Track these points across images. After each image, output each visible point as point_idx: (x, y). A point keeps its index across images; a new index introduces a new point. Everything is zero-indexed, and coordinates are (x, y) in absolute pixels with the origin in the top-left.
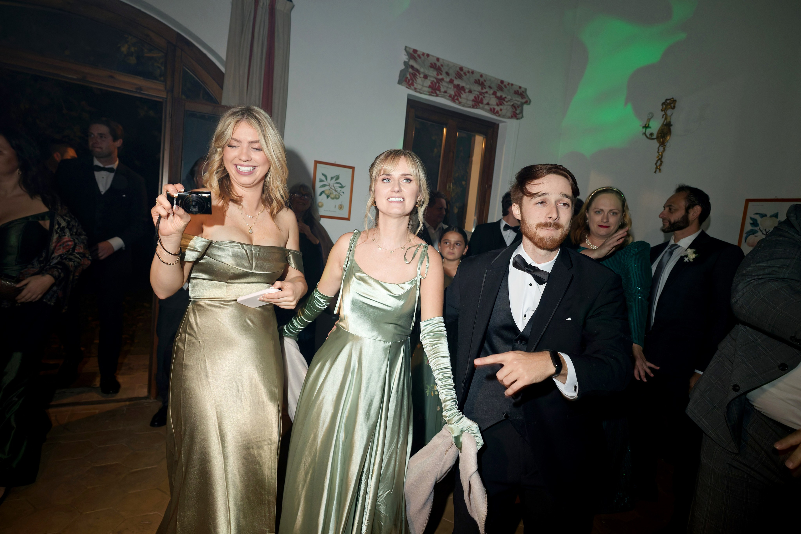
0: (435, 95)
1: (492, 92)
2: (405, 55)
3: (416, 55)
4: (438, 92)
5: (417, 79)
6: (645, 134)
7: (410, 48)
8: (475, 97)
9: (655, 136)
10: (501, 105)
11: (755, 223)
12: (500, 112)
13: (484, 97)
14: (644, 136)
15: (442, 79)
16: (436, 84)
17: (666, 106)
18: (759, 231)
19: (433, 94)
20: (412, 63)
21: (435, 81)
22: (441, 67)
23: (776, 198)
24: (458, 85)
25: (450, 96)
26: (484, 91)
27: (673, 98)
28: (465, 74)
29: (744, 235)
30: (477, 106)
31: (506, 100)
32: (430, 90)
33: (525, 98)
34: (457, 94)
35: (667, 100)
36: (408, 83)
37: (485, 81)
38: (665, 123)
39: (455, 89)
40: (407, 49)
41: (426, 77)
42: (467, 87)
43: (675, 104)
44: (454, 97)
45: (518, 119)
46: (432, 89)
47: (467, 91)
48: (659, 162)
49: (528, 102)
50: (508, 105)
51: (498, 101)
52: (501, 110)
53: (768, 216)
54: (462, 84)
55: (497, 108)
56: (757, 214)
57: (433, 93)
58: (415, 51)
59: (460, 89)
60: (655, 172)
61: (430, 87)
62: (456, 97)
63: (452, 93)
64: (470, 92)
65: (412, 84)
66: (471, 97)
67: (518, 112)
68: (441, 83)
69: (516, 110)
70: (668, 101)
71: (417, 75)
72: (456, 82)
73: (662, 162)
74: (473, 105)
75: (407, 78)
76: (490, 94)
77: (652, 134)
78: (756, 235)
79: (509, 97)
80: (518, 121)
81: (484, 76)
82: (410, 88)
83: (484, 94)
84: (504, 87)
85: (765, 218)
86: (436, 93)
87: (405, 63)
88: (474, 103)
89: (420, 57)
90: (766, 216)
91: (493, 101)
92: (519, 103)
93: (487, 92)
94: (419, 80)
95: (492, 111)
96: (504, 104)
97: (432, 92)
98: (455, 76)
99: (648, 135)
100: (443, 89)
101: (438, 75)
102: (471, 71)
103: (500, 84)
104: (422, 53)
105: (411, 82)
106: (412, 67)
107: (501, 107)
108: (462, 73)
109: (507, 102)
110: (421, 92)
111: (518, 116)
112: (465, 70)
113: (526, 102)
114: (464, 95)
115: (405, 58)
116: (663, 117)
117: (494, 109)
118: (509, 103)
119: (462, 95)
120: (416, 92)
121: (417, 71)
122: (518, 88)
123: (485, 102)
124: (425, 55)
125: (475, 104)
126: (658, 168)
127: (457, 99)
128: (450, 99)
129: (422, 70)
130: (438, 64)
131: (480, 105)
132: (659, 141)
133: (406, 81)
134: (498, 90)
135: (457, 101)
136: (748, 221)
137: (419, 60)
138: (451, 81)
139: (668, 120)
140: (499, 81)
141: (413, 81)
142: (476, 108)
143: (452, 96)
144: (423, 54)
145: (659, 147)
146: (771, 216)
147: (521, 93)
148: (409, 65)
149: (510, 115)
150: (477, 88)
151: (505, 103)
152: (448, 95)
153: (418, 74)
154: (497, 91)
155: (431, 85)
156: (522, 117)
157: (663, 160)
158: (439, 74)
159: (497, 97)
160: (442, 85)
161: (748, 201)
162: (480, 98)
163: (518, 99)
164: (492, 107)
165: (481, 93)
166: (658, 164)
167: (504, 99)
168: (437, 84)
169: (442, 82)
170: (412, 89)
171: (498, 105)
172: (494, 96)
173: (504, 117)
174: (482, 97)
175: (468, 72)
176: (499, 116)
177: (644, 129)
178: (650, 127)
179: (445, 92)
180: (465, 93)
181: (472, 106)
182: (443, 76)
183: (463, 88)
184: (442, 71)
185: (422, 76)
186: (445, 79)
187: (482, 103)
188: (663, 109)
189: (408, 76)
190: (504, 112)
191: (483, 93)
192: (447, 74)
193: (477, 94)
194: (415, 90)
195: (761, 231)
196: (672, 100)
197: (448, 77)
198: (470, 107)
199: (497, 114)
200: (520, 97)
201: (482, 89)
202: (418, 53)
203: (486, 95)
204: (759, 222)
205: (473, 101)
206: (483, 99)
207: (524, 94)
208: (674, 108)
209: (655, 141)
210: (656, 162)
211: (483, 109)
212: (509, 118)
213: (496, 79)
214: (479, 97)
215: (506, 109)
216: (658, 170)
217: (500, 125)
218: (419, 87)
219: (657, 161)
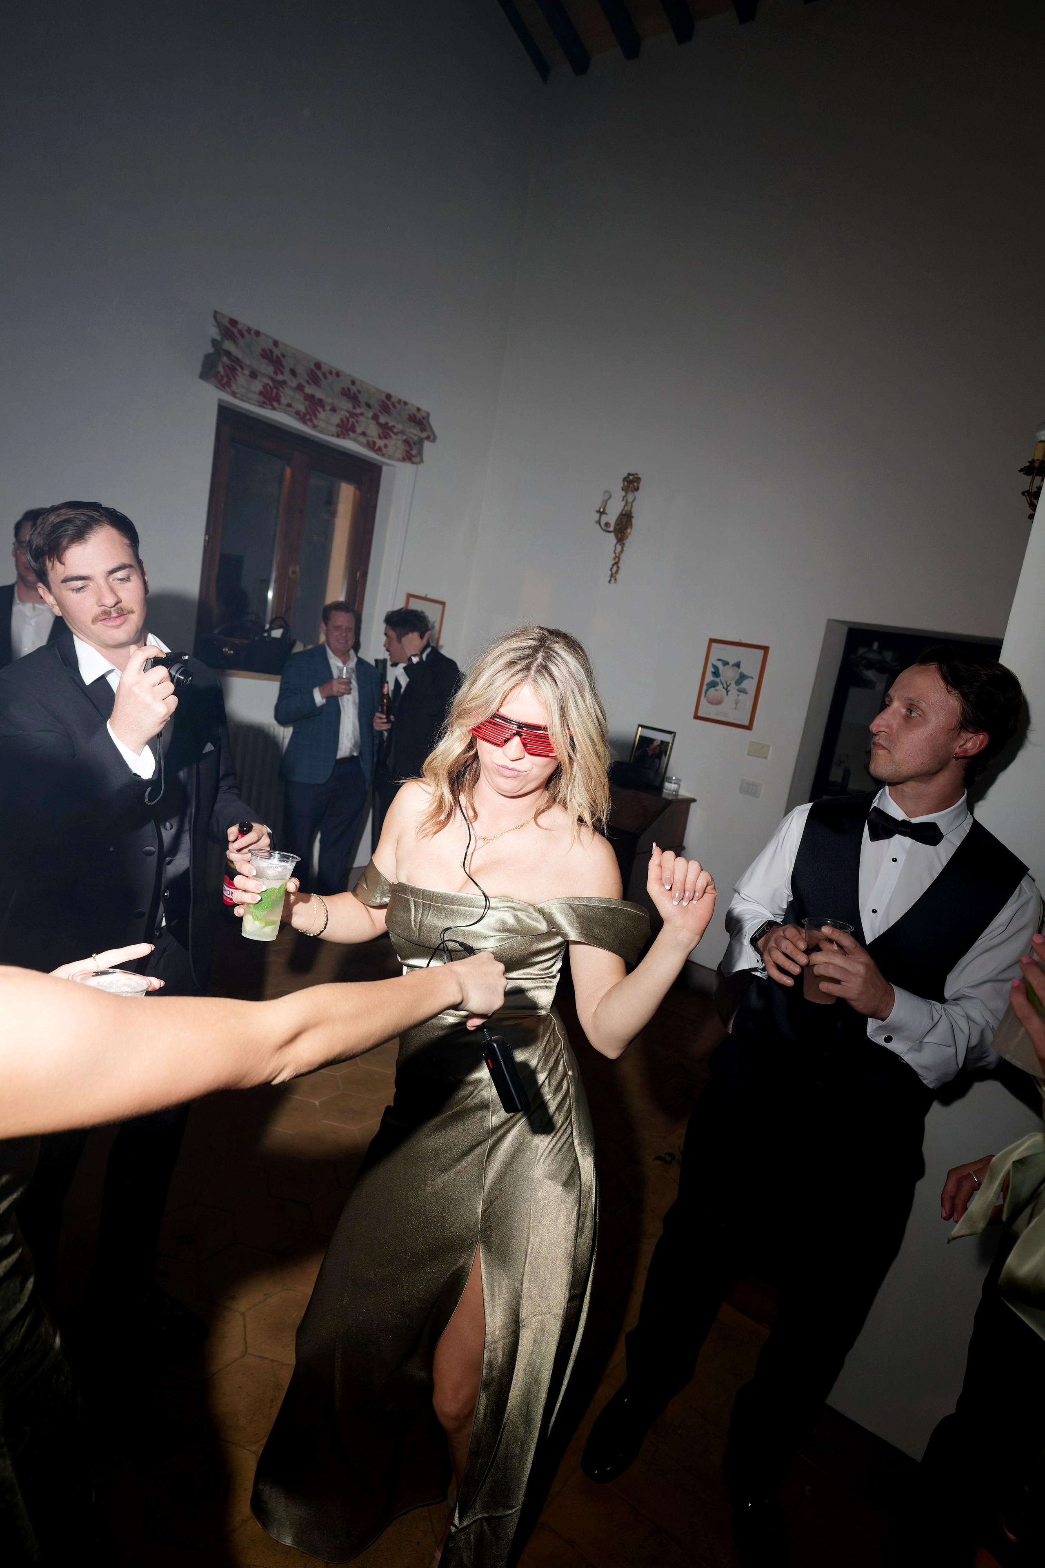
0: (270, 407)
1: (370, 414)
2: (214, 326)
3: (235, 331)
4: (275, 404)
5: (237, 377)
6: (599, 522)
7: (223, 316)
8: (342, 420)
9: (611, 529)
10: (386, 438)
11: (716, 673)
12: (384, 450)
13: (357, 421)
14: (598, 526)
15: (285, 382)
16: (272, 389)
17: (628, 484)
18: (720, 683)
19: (265, 406)
20: (228, 345)
21: (271, 383)
22: (282, 359)
23: (740, 641)
24: (313, 396)
25: (298, 413)
26: (358, 411)
27: (637, 474)
28: (324, 375)
29: (705, 687)
30: (344, 435)
31: (395, 430)
32: (262, 399)
33: (426, 430)
34: (311, 413)
35: (629, 474)
36: (220, 382)
37: (359, 392)
38: (624, 512)
39: (307, 403)
40: (219, 317)
41: (254, 375)
42: (328, 400)
43: (639, 483)
44: (304, 415)
45: (413, 463)
46: (265, 397)
47: (328, 408)
48: (615, 568)
49: (432, 438)
50: (397, 440)
51: (380, 431)
52: (386, 446)
53: (731, 663)
54: (319, 395)
55: (380, 443)
56: (719, 660)
57: (266, 404)
58: (234, 323)
59: (315, 404)
60: (610, 582)
61: (261, 393)
62: (308, 417)
63: (302, 409)
64: (333, 410)
65: (228, 384)
66: (336, 419)
67: (414, 452)
68: (281, 389)
69: (411, 449)
70: (631, 477)
71: (236, 369)
72: (310, 390)
73: (618, 567)
74: (337, 433)
75: (219, 372)
76: (367, 418)
77: (607, 524)
78: (717, 688)
79: (400, 427)
80: (414, 466)
81: (357, 382)
82: (222, 388)
83: (357, 417)
84: (391, 407)
85: (727, 666)
86: (272, 405)
87: (215, 342)
88: (339, 429)
89: (242, 336)
90: (728, 664)
91: (373, 431)
92: (416, 438)
93: (362, 414)
94: (242, 378)
95: (371, 446)
96: (390, 437)
97: (264, 403)
98: (306, 377)
99: (603, 524)
100: (284, 401)
101: (276, 373)
102: (334, 372)
103: (386, 400)
104: (245, 328)
105: (225, 380)
106: (228, 354)
107: (386, 441)
108: (319, 373)
109: (396, 434)
110: (245, 399)
111: (414, 459)
112: (325, 368)
113: (428, 438)
114: (322, 415)
115: (214, 332)
116: (623, 500)
117: (374, 443)
118: (399, 436)
119: (318, 415)
120: (236, 397)
121: (237, 361)
122: (414, 411)
123: (359, 430)
124: (252, 332)
125: (341, 431)
126: (613, 576)
127: (311, 420)
128: (298, 417)
129: (247, 361)
130: (277, 352)
131: (351, 433)
132: (616, 536)
133: (216, 377)
134: (381, 413)
135: (309, 423)
136: (710, 669)
137: (241, 341)
138: (300, 388)
139: (628, 508)
140: (384, 395)
141: (229, 379)
142: (344, 438)
143: (301, 414)
144: (249, 330)
145: (617, 544)
146: (734, 665)
147: (420, 421)
148: (224, 350)
149: (400, 457)
150: (345, 405)
151: (392, 435)
152: (294, 411)
153: (238, 368)
154: (379, 414)
155: (264, 391)
156: (422, 461)
157: (620, 564)
158: (278, 372)
159: (379, 424)
160: (283, 393)
161: (712, 641)
162: (350, 423)
163: (415, 432)
164: (370, 439)
165: (352, 415)
166: (614, 570)
167: (391, 429)
168: (275, 391)
169: (283, 388)
170: (227, 392)
171: (380, 438)
172: (374, 422)
173: (390, 457)
174: (354, 421)
175: (331, 373)
176: (383, 455)
177: (598, 515)
178: (606, 514)
179: (289, 405)
180: (324, 410)
181: (336, 435)
182: (286, 376)
183: (321, 403)
184: (283, 367)
185: (247, 372)
186: (289, 383)
187: (354, 431)
188: (624, 488)
189: (221, 370)
190: (390, 450)
191: (356, 415)
192: (293, 373)
193: (345, 416)
194: (234, 394)
195: (722, 684)
196: (636, 476)
197: (293, 378)
198: (333, 435)
199: (379, 453)
200: (418, 428)
201: (354, 408)
202: (239, 326)
203: (361, 418)
204: (720, 671)
205: (338, 425)
206: (356, 424)
207: (425, 422)
208: (637, 489)
209: (612, 535)
210: (611, 566)
211: (355, 440)
212: (399, 460)
213: (378, 390)
214: (348, 420)
215: (395, 444)
216: (613, 579)
217: (384, 468)
218: (241, 391)
219: (613, 565)
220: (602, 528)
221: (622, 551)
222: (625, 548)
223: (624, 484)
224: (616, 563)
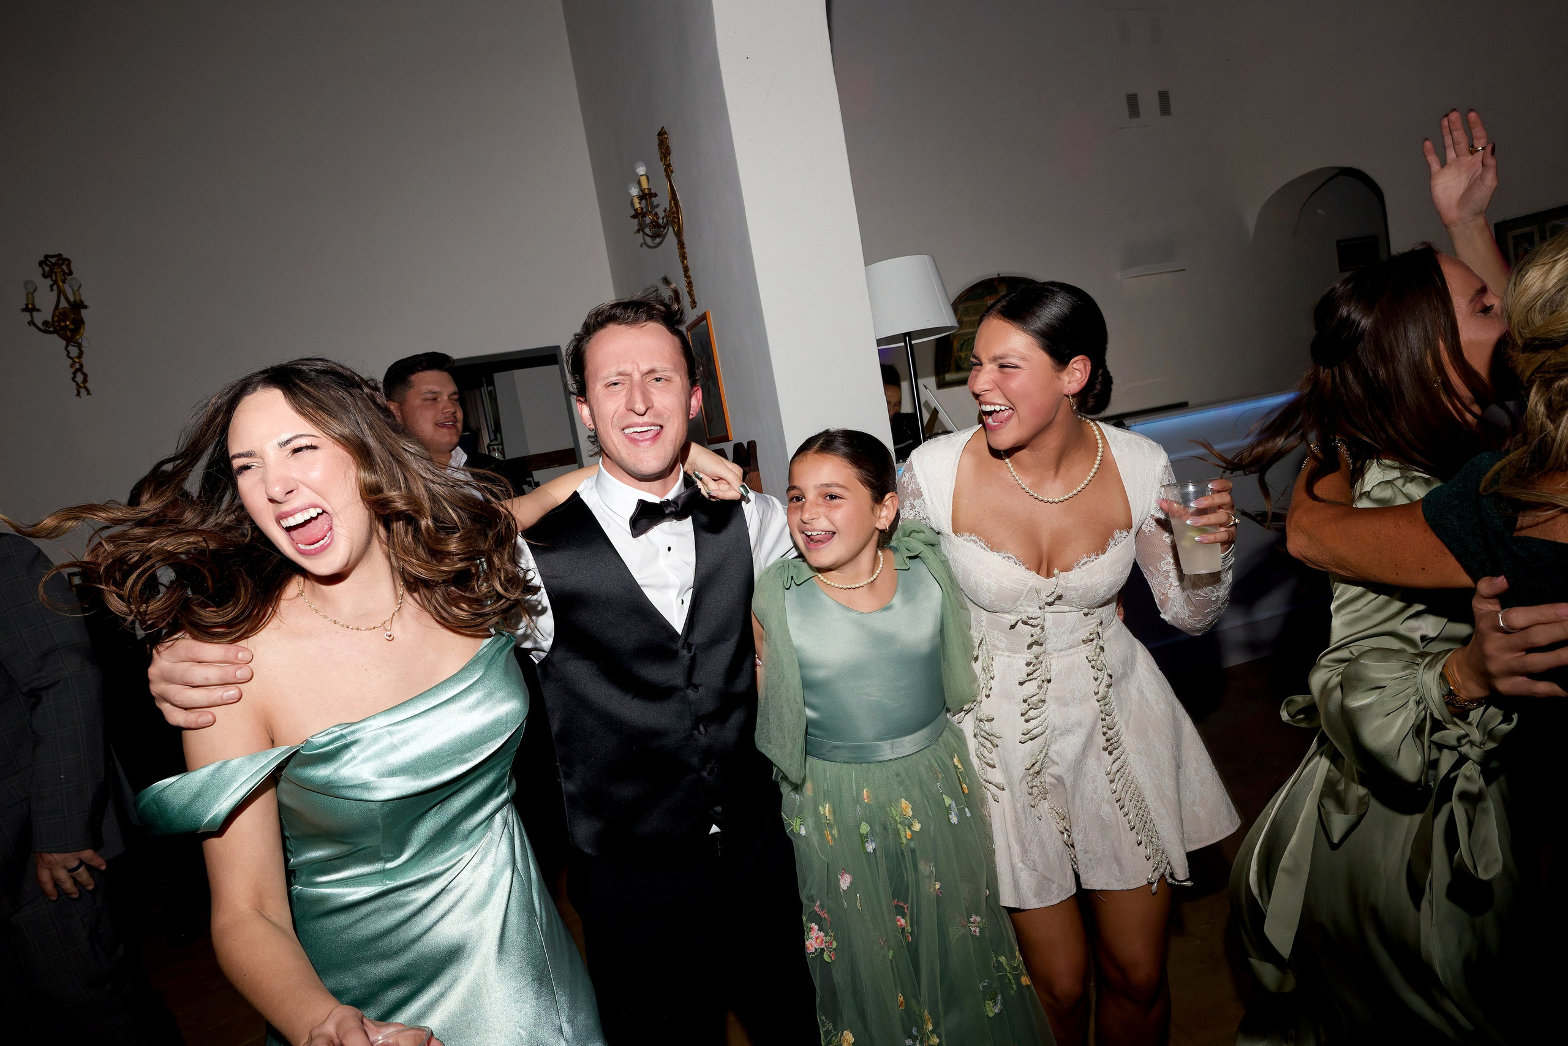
220: (40, 329)
221: (81, 354)
222: (83, 349)
223: (43, 269)
224: (80, 369)
